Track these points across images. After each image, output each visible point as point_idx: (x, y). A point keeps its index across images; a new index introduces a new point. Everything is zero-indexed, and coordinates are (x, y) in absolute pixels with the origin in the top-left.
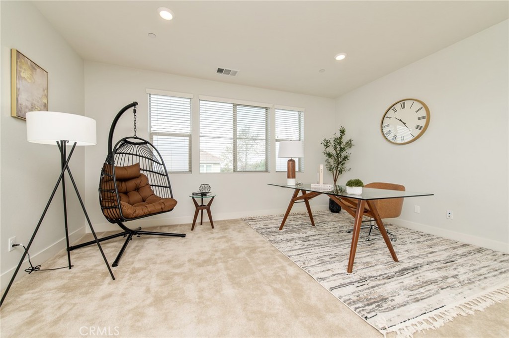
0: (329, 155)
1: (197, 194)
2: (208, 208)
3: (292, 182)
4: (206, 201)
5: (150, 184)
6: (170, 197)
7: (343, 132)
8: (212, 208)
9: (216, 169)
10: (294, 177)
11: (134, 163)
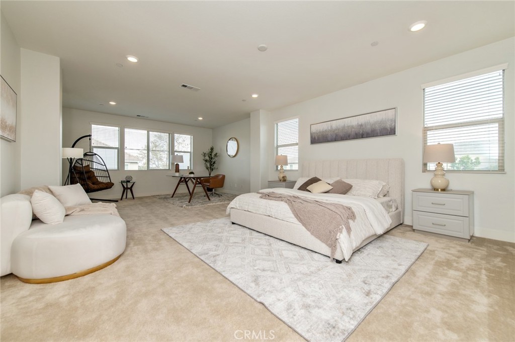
0: (206, 161)
1: (124, 182)
2: (131, 189)
3: (177, 174)
4: (129, 185)
5: (96, 175)
6: (109, 181)
7: (212, 149)
8: (133, 189)
9: (135, 167)
10: (178, 172)
11: (86, 165)
